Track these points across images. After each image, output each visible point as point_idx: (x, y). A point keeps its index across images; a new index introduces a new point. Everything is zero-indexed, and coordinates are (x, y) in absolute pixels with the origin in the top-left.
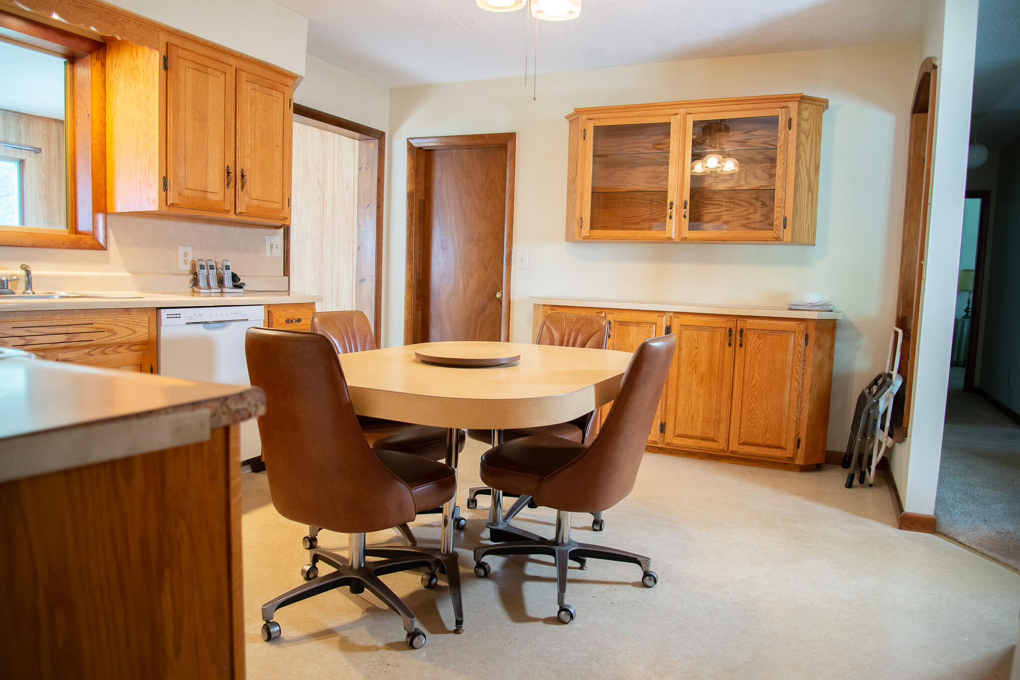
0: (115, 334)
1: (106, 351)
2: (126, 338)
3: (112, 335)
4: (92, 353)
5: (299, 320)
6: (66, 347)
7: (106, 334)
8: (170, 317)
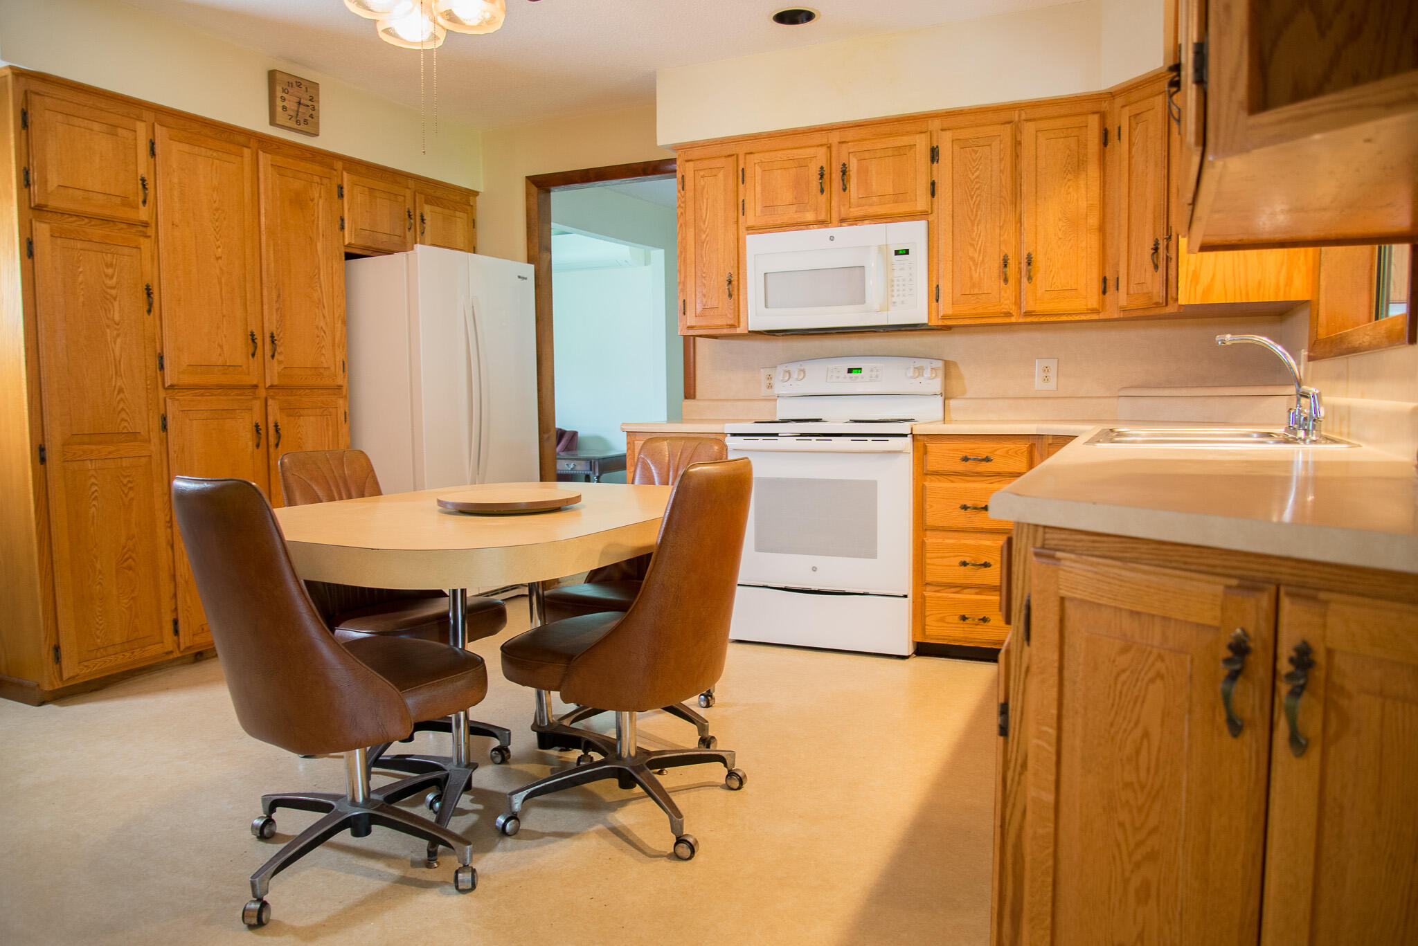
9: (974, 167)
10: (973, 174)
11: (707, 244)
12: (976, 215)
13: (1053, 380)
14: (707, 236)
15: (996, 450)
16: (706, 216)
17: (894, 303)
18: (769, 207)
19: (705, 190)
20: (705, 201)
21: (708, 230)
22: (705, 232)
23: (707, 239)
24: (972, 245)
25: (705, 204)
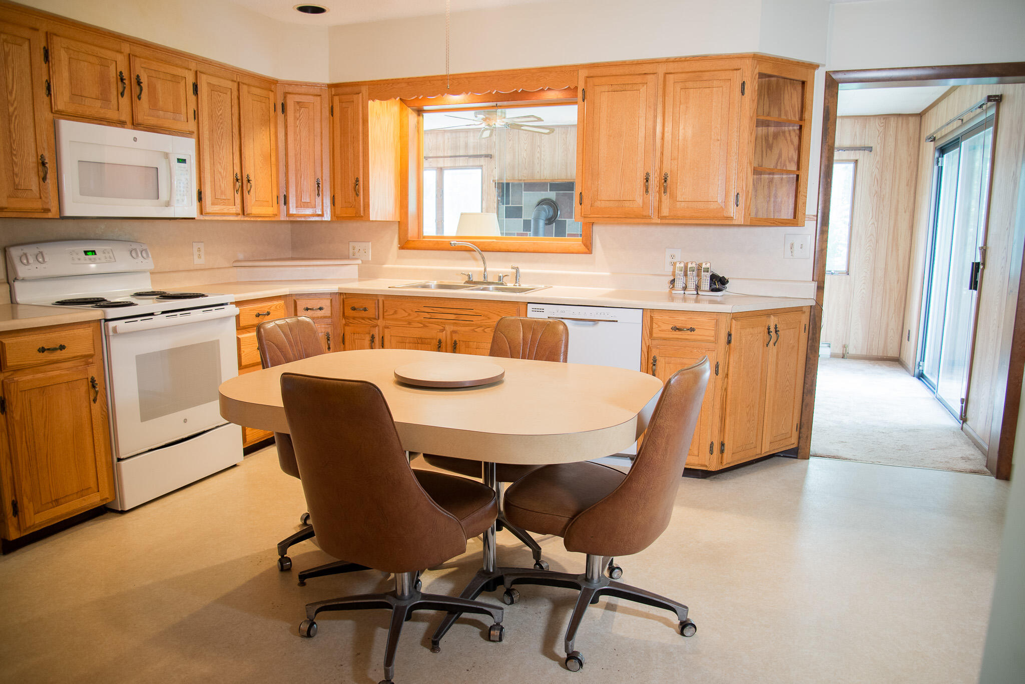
0: (489, 318)
1: (486, 330)
2: (479, 322)
3: (486, 319)
4: (476, 330)
5: (692, 330)
6: (455, 323)
7: (482, 318)
8: (534, 310)
9: (219, 107)
10: (219, 112)
11: (16, 118)
12: (221, 142)
13: (203, 257)
14: (15, 109)
15: (271, 307)
16: (13, 86)
17: (178, 200)
18: (76, 95)
19: (10, 58)
20: (10, 70)
21: (16, 102)
22: (12, 105)
23: (16, 113)
24: (220, 163)
25: (11, 73)
